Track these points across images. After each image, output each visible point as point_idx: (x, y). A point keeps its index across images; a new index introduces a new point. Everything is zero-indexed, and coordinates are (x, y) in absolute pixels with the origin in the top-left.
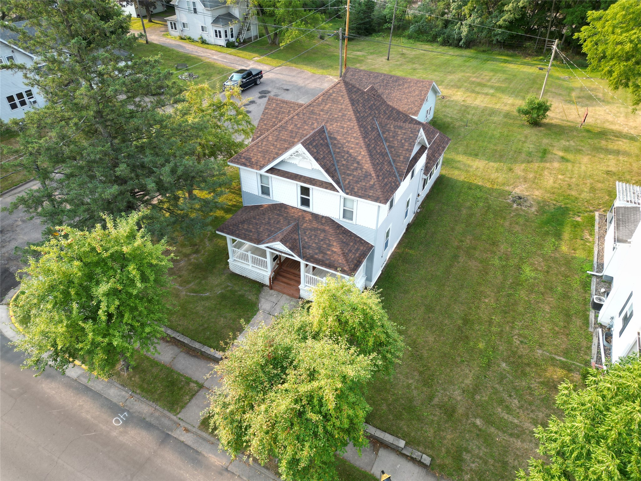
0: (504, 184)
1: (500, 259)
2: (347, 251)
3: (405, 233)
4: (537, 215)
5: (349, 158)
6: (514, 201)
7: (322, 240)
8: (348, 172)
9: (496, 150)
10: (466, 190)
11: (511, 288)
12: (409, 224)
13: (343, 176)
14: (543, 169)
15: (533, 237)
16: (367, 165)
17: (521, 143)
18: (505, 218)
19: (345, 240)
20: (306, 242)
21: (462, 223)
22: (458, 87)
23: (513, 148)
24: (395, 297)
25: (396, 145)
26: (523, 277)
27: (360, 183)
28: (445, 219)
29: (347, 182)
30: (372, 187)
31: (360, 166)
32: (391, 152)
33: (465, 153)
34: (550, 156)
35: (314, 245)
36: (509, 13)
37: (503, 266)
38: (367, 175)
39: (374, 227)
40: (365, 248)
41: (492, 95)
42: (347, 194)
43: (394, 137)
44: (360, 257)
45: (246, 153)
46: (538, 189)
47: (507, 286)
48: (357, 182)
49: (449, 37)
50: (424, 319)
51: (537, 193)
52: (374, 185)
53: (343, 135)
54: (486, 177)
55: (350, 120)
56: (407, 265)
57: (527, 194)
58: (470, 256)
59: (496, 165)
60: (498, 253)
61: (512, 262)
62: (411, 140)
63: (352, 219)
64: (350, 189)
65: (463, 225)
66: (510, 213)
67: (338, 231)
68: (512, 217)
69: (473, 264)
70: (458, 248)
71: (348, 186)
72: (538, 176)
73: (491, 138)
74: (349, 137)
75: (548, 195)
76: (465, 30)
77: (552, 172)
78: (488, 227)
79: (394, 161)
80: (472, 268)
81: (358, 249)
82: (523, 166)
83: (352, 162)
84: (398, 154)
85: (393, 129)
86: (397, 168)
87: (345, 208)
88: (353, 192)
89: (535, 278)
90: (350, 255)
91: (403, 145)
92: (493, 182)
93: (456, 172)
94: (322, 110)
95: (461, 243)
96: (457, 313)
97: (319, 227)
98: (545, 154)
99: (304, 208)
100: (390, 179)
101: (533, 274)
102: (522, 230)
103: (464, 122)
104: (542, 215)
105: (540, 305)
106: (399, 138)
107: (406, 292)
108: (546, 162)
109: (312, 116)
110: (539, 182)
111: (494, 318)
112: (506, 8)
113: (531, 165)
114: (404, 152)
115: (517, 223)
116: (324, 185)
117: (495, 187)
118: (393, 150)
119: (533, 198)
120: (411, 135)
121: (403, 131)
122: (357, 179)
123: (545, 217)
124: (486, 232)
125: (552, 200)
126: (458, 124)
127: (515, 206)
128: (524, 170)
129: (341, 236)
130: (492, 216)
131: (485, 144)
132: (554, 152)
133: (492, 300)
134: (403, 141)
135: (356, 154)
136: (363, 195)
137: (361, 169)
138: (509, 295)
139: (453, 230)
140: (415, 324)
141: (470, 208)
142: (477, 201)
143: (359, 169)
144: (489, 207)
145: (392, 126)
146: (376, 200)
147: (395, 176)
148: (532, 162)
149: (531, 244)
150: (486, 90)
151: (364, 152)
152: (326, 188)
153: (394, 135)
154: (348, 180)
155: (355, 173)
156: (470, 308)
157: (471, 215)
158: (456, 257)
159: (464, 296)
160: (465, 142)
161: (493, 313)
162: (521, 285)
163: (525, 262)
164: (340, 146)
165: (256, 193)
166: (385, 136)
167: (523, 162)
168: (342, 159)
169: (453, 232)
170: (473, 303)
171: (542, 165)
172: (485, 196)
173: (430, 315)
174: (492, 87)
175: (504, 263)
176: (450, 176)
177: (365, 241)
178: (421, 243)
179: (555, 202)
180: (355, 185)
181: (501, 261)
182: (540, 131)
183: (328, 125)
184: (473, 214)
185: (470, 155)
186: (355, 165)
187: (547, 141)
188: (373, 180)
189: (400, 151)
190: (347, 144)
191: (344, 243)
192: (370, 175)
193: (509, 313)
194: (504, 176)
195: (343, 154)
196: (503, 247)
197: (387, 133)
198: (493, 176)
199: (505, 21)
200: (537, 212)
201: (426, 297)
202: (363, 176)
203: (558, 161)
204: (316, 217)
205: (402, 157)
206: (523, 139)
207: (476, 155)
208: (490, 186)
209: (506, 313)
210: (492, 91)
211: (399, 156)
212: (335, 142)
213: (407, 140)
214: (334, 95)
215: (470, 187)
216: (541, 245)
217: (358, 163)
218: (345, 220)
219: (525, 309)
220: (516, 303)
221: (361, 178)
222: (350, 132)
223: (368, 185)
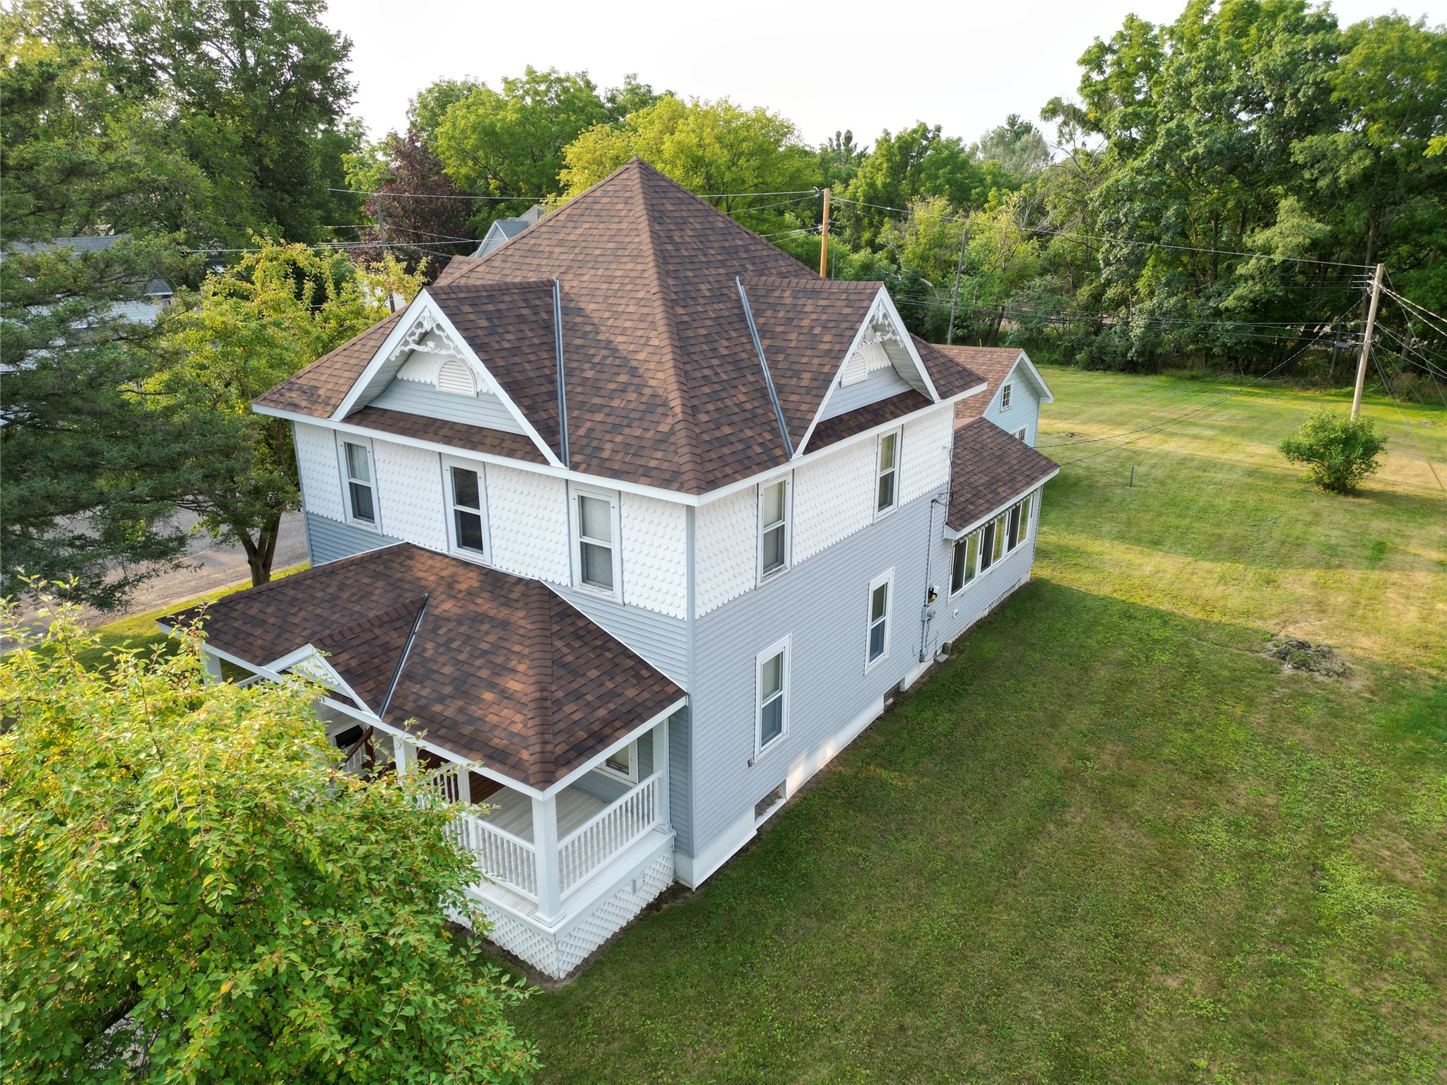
0: (1247, 614)
1: (1235, 827)
2: (560, 694)
3: (879, 718)
4: (1371, 701)
5: (608, 361)
6: (1283, 656)
7: (484, 653)
8: (596, 400)
9: (1220, 537)
10: (1115, 618)
11: (1279, 940)
12: (896, 693)
13: (576, 413)
14: (1383, 585)
15: (1362, 763)
16: (660, 375)
17: (1299, 526)
18: (1251, 702)
19: (570, 658)
20: (427, 660)
21: (1092, 703)
22: (1116, 422)
23: (1277, 534)
24: (778, 928)
25: (793, 344)
26: (1332, 904)
27: (626, 431)
28: (1030, 688)
29: (582, 432)
30: (663, 441)
31: (636, 381)
32: (773, 365)
33: (1121, 537)
34: (1399, 557)
35: (448, 670)
36: (1250, 283)
37: (1246, 856)
38: (656, 404)
39: (682, 613)
40: (646, 695)
41: (1210, 439)
42: (574, 467)
43: (790, 320)
44: (607, 723)
45: (310, 375)
46: (1367, 634)
47: (1265, 932)
48: (616, 428)
49: (1102, 350)
50: (877, 1033)
51: (1366, 642)
52: (672, 432)
53: (607, 297)
54: (1186, 593)
55: (635, 258)
56: (861, 817)
57: (1329, 642)
58: (1112, 808)
59: (1218, 568)
60: (1223, 806)
61: (1280, 844)
62: (844, 325)
63: (609, 585)
64: (588, 451)
65: (1095, 711)
66: (1271, 688)
67: (556, 628)
68: (1280, 700)
69: (1118, 834)
70: (1068, 776)
71: (584, 442)
72: (1363, 602)
73: (1204, 510)
74: (623, 301)
75: (1408, 651)
76: (1138, 325)
77: (1412, 593)
78: (1187, 724)
79: (780, 389)
80: (1115, 851)
81: (613, 694)
82: (1312, 575)
83: (614, 370)
84: (796, 367)
85: (789, 301)
86: (785, 410)
87: (586, 540)
88: (594, 462)
89: (1387, 914)
90: (569, 708)
91: (814, 341)
92: (1208, 606)
93: (1087, 577)
94: (561, 243)
95: (1079, 763)
96: (1032, 1023)
97: (492, 613)
98: (1382, 551)
99: (467, 555)
100: (749, 433)
101: (1377, 896)
102: (1319, 740)
103: (1123, 477)
104: (1391, 701)
105: (1423, 1026)
106: (805, 323)
107: (831, 913)
108: (1386, 568)
109: (528, 260)
110: (1370, 615)
111: (1203, 1063)
112: (1241, 270)
113: (1339, 574)
114: (816, 361)
115: (1298, 720)
116: (507, 444)
117: (1216, 617)
118: (781, 357)
119: (1353, 655)
120: (846, 311)
121: (822, 303)
122: (618, 421)
123: (1402, 710)
124: (1181, 737)
125: (1422, 664)
126: (1104, 480)
127: (1287, 669)
128: (1315, 584)
129: (559, 644)
130: (1201, 691)
131: (1188, 521)
132: (1412, 549)
133: (1198, 982)
134: (817, 331)
135: (632, 347)
136: (625, 468)
137: (639, 388)
138: (1274, 971)
139: (1054, 720)
140: (833, 1055)
141: (1125, 665)
142: (1151, 650)
143: (631, 388)
144: (1192, 667)
145: (787, 294)
146: (669, 480)
147: (775, 431)
148: (1340, 566)
149: (1354, 788)
150: (1195, 431)
151: (660, 339)
152: (511, 454)
153: (791, 315)
154: (588, 425)
155: (616, 403)
156: (1095, 1008)
157: (1124, 685)
158: (1053, 805)
159: (1072, 953)
160: (1124, 516)
161: (1201, 1044)
162: (1329, 932)
163: (1339, 849)
164: (588, 328)
165: (340, 517)
166: (762, 321)
167: (1311, 566)
168: (587, 366)
169: (1054, 726)
170: (1110, 985)
171: (1375, 575)
172: (1180, 637)
173: (907, 1020)
174: (1212, 427)
175: (1251, 844)
176: (1065, 583)
177: (654, 672)
178: (932, 751)
179: (1434, 672)
180: (608, 437)
181: (1237, 834)
182: (1361, 505)
183: (569, 277)
184: (1133, 682)
185: (1138, 541)
186: (623, 378)
187: (1386, 525)
188: (670, 420)
189: (804, 360)
190: (610, 322)
191: (564, 666)
192: (665, 404)
193: (1275, 1049)
194: (1246, 593)
195: (592, 351)
196: (1246, 791)
197: (769, 313)
198: (1207, 593)
199: (1240, 298)
200: (1373, 693)
201: (907, 942)
202: (642, 407)
203: (1429, 571)
204: (495, 581)
205: (807, 376)
206: (1309, 519)
207: (1156, 543)
208: (1200, 616)
209: (1261, 1047)
210: (1210, 433)
211: (797, 374)
212: (579, 320)
213: (831, 325)
214: (605, 200)
215: (1129, 612)
216: (1399, 793)
217: (633, 372)
218: (589, 589)
219: (1352, 1037)
220: (1305, 1008)
221: (633, 415)
222: (629, 287)
223: (650, 434)
